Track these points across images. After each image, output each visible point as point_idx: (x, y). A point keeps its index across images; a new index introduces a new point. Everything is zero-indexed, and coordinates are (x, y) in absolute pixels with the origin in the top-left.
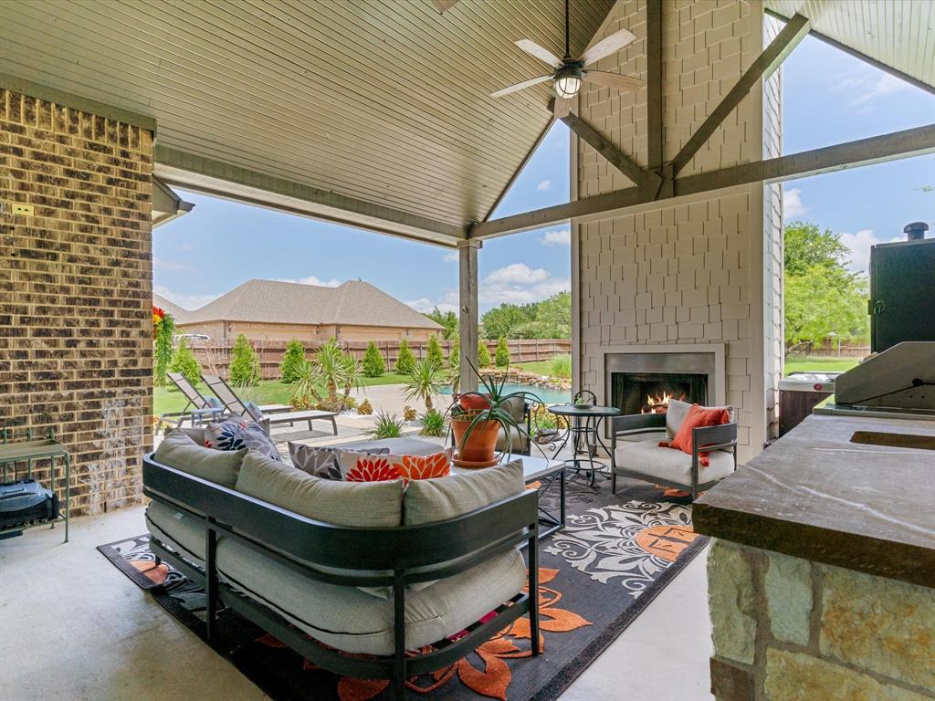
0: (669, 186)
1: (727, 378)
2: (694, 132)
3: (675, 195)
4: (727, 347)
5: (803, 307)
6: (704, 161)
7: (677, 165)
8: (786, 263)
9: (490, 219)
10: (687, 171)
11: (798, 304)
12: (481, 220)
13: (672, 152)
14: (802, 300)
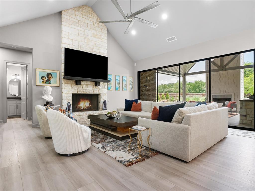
0: (224, 69)
1: (234, 98)
2: (228, 61)
3: (225, 70)
4: (234, 94)
5: (248, 85)
6: (230, 65)
7: (226, 66)
8: (244, 73)
9: (188, 73)
10: (227, 67)
11: (247, 84)
12: (186, 72)
13: (225, 64)
14: (248, 83)
